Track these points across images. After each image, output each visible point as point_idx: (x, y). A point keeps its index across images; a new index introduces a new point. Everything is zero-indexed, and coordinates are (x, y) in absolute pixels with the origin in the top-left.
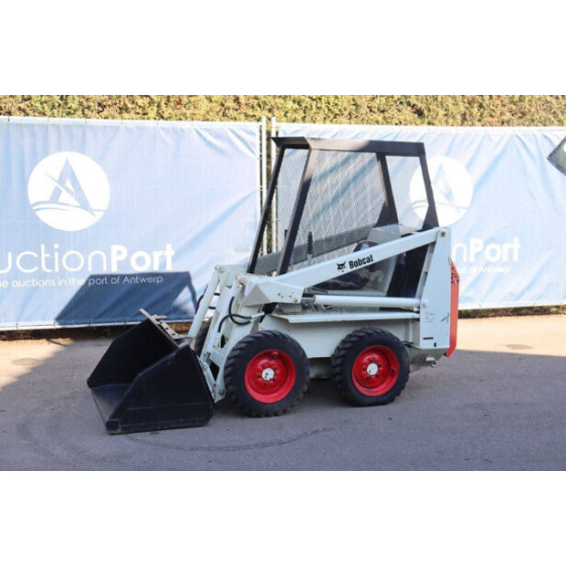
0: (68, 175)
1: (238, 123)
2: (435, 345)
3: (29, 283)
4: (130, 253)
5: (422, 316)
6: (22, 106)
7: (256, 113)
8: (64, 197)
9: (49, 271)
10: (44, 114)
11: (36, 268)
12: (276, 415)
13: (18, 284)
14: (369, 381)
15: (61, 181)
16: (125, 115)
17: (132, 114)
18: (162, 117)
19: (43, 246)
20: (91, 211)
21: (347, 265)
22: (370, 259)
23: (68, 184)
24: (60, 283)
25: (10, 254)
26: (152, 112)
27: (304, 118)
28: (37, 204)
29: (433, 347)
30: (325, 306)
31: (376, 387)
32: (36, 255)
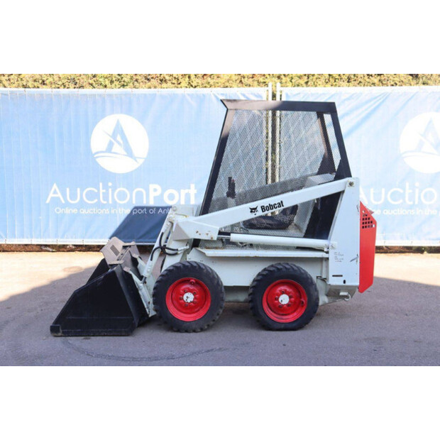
0: (118, 131)
1: (251, 88)
2: (344, 282)
3: (92, 211)
4: (164, 190)
5: (331, 256)
6: (91, 81)
7: (266, 80)
8: (116, 148)
9: (105, 202)
10: (106, 86)
11: (96, 200)
12: (194, 331)
13: (84, 211)
14: (280, 309)
15: (114, 136)
16: (164, 85)
17: (169, 84)
18: (192, 86)
19: (101, 184)
20: (135, 159)
21: (259, 209)
22: (281, 204)
23: (119, 138)
24: (113, 212)
25: (79, 189)
26: (184, 82)
27: (307, 83)
28: (97, 153)
29: (342, 284)
30: (241, 243)
31: (289, 314)
32: (96, 191)
